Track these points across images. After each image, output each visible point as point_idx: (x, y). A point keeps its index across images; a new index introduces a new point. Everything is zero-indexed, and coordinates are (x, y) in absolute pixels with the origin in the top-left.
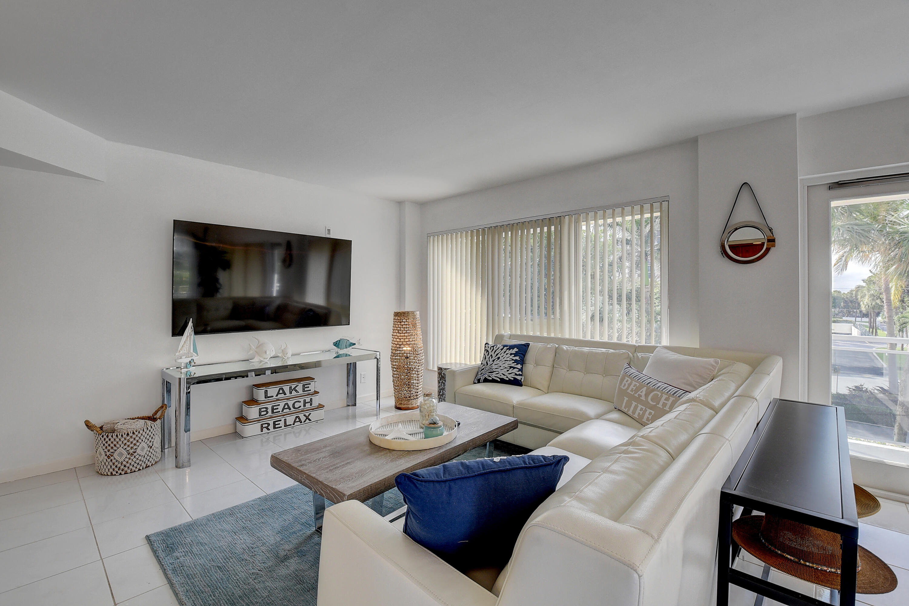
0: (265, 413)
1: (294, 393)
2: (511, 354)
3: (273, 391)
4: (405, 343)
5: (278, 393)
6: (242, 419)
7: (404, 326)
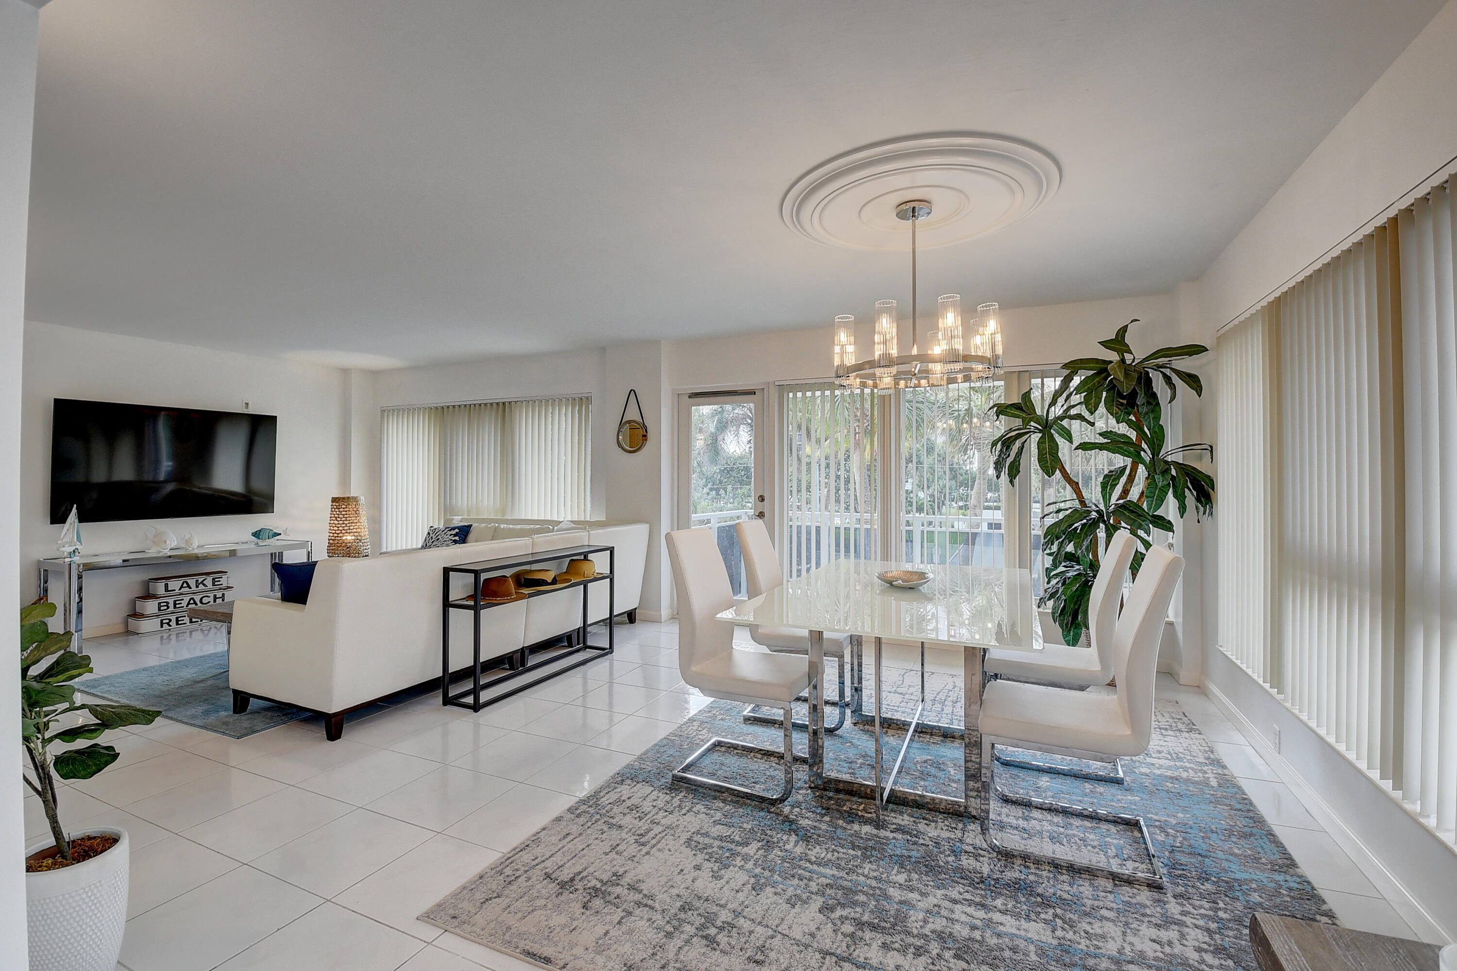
0: (166, 608)
1: (201, 587)
2: (451, 535)
3: (175, 585)
4: (343, 532)
5: (182, 587)
6: (136, 615)
7: (343, 513)
